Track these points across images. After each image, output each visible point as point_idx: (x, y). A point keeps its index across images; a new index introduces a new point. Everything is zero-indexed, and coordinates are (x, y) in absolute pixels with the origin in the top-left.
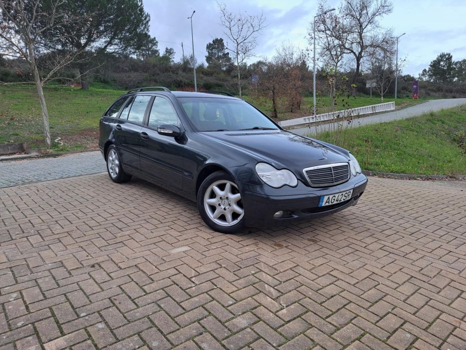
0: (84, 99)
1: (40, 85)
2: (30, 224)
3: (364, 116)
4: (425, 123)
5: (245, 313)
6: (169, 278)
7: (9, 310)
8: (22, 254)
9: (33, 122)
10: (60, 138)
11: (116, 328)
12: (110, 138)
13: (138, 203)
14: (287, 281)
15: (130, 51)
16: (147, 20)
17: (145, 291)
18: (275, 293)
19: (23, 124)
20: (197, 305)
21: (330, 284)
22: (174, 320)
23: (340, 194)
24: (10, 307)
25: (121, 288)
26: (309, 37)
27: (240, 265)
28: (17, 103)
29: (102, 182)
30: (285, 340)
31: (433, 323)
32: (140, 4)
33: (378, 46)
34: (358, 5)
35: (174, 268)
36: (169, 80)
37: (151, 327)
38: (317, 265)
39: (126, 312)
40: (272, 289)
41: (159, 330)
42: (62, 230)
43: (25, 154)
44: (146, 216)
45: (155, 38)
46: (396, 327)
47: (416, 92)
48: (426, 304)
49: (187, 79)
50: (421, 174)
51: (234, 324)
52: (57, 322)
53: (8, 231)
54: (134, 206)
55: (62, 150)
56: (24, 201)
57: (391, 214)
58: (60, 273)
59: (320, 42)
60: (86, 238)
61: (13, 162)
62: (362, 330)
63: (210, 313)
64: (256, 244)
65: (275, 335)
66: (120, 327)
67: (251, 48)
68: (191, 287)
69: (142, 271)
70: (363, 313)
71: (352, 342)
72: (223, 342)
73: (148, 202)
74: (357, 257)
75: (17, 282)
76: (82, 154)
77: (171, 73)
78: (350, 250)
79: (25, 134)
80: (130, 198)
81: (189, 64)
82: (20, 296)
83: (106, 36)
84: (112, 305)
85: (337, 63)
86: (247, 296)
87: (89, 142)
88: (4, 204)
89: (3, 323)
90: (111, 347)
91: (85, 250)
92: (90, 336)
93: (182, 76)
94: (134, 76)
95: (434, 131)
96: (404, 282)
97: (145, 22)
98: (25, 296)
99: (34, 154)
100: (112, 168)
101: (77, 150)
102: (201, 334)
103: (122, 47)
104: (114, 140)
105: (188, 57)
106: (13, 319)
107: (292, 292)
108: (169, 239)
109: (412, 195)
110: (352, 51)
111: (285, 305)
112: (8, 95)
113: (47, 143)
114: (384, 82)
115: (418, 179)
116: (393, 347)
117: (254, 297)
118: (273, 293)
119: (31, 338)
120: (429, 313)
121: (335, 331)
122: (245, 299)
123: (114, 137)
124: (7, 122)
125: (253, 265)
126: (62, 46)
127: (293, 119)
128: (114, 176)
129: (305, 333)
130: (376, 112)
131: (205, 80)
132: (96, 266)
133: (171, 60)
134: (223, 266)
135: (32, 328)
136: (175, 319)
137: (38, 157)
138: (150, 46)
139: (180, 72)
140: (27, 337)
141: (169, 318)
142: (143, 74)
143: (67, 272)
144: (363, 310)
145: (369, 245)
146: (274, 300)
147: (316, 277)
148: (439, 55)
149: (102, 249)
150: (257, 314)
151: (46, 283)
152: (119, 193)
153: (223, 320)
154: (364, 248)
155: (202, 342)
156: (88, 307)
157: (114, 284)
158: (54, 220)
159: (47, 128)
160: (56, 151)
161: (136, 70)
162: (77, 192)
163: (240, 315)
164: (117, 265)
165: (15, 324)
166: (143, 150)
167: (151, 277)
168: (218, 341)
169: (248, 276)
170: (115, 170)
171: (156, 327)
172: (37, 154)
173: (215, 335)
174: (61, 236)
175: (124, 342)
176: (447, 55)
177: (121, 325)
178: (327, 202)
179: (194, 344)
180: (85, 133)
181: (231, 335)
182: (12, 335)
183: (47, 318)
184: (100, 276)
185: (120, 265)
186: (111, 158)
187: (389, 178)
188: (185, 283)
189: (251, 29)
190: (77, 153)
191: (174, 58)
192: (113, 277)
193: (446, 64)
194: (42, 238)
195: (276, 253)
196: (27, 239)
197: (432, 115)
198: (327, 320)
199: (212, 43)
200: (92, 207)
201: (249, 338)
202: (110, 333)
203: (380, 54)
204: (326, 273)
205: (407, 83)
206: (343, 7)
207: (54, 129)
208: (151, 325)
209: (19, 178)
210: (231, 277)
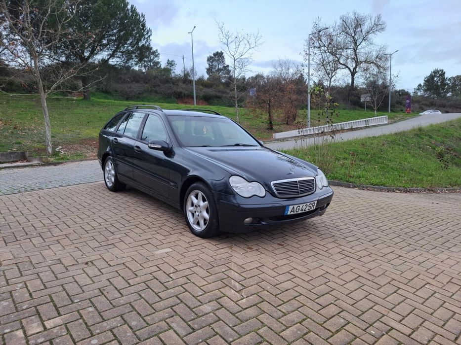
0: (85, 109)
1: (44, 96)
2: (33, 227)
3: (357, 129)
4: (413, 138)
5: (211, 301)
6: (151, 274)
7: (16, 296)
8: (26, 252)
9: (35, 131)
10: (61, 147)
11: (103, 311)
12: (107, 150)
13: (130, 210)
14: (251, 277)
15: (132, 64)
16: (149, 34)
17: (129, 284)
18: (239, 287)
19: (25, 133)
20: (172, 295)
21: (288, 281)
22: (151, 306)
23: (305, 204)
24: (17, 294)
25: (110, 281)
26: (304, 53)
27: (213, 265)
28: (20, 112)
29: (99, 190)
30: (240, 322)
31: (366, 312)
32: (142, 20)
33: (373, 62)
34: (353, 23)
35: (156, 266)
36: (169, 91)
37: (132, 311)
38: (280, 265)
39: (112, 300)
40: (237, 284)
41: (138, 313)
42: (61, 233)
43: (27, 161)
44: (136, 222)
45: (157, 50)
46: (334, 314)
47: (409, 107)
48: (365, 298)
49: (186, 90)
50: (400, 187)
51: (200, 310)
52: (55, 306)
53: (13, 233)
54: (126, 213)
55: (62, 159)
56: (27, 207)
57: (357, 223)
58: (58, 268)
59: (315, 58)
60: (82, 240)
61: (15, 170)
62: (305, 315)
63: (182, 301)
64: (231, 247)
65: (233, 318)
66: (107, 310)
67: (247, 64)
68: (169, 281)
69: (128, 268)
70: (309, 303)
71: (294, 324)
72: (189, 323)
73: (139, 209)
74: (316, 259)
75: (22, 275)
76: (82, 163)
77: (171, 85)
78: (313, 253)
79: (27, 142)
80: (124, 206)
81: (190, 76)
82: (25, 286)
83: (108, 50)
84: (101, 294)
85: (331, 79)
86: (215, 289)
87: (89, 151)
88: (8, 209)
89: (11, 306)
90: (98, 325)
91: (80, 250)
92: (82, 317)
93: (181, 88)
94: (136, 87)
95: (421, 146)
96: (352, 280)
97: (146, 36)
98: (28, 286)
99: (35, 162)
100: (108, 178)
101: (77, 159)
102: (172, 317)
103: (124, 60)
104: (110, 152)
105: (189, 69)
106: (19, 303)
107: (253, 286)
108: (154, 242)
109: (383, 206)
110: (347, 67)
111: (245, 296)
112: (12, 104)
113: (48, 151)
114: (377, 96)
115: (397, 191)
116: (326, 329)
117: (221, 290)
118: (238, 287)
119: (33, 317)
120: (365, 305)
121: (283, 316)
122: (212, 291)
123: (111, 150)
124: (10, 131)
125: (224, 264)
126: (66, 58)
127: (288, 131)
128: (110, 185)
129: (258, 317)
130: (370, 125)
131: (204, 92)
132: (90, 263)
133: (172, 72)
134: (199, 265)
135: (35, 310)
136: (153, 305)
137: (40, 166)
138: (152, 58)
139: (181, 84)
140: (31, 316)
141: (148, 304)
142: (144, 84)
143: (64, 268)
144: (309, 301)
145: (330, 249)
146: (237, 292)
147: (277, 274)
148: (433, 71)
149: (95, 249)
150: (221, 303)
151: (47, 276)
152: (114, 201)
153: (192, 307)
154: (325, 251)
155: (172, 322)
156: (81, 295)
157: (104, 278)
158: (54, 224)
159: (49, 138)
160: (57, 159)
161: (137, 81)
162: (76, 199)
163: (206, 303)
164: (107, 263)
165: (21, 307)
166: (136, 162)
167: (136, 273)
168: (186, 322)
169: (218, 273)
170: (111, 179)
171: (136, 311)
172: (39, 162)
173: (183, 317)
174: (60, 238)
175: (109, 322)
176: (440, 71)
177: (107, 309)
178: (292, 211)
179: (165, 324)
180: (85, 142)
181: (197, 318)
182: (18, 315)
183: (47, 303)
184: (92, 271)
185: (110, 262)
186: (107, 169)
187: (368, 190)
188: (164, 278)
189: (248, 46)
190: (77, 161)
191: (175, 69)
192: (103, 272)
193: (439, 80)
194: (43, 239)
195: (247, 255)
196: (30, 240)
197: (420, 129)
198: (278, 308)
199: (212, 56)
200: (88, 213)
201: (210, 320)
202: (98, 315)
203: (374, 69)
204: (286, 271)
205: (401, 97)
206: (337, 26)
207: (55, 138)
208: (132, 309)
209: (22, 186)
210: (204, 273)
